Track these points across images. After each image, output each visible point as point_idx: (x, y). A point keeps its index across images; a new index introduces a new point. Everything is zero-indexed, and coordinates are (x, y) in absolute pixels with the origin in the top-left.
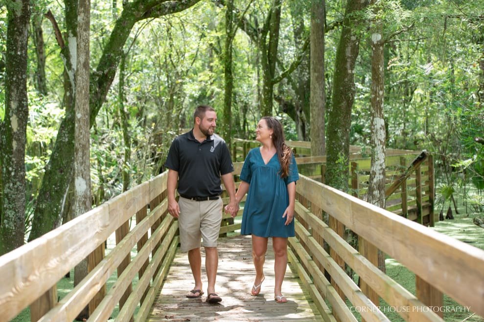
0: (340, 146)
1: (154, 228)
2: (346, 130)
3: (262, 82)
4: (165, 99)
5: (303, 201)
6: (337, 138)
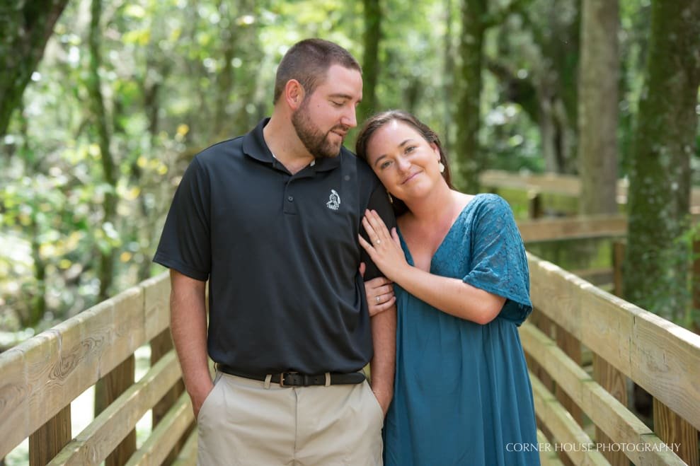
0: (666, 192)
1: (160, 412)
2: (683, 148)
5: (568, 343)
6: (658, 171)
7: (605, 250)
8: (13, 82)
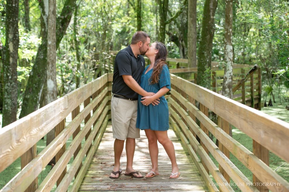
0: (206, 62)
1: (94, 110)
2: (209, 52)
3: (159, 23)
4: (101, 33)
5: (184, 94)
6: (204, 57)
7: (193, 75)
8: (59, 38)
